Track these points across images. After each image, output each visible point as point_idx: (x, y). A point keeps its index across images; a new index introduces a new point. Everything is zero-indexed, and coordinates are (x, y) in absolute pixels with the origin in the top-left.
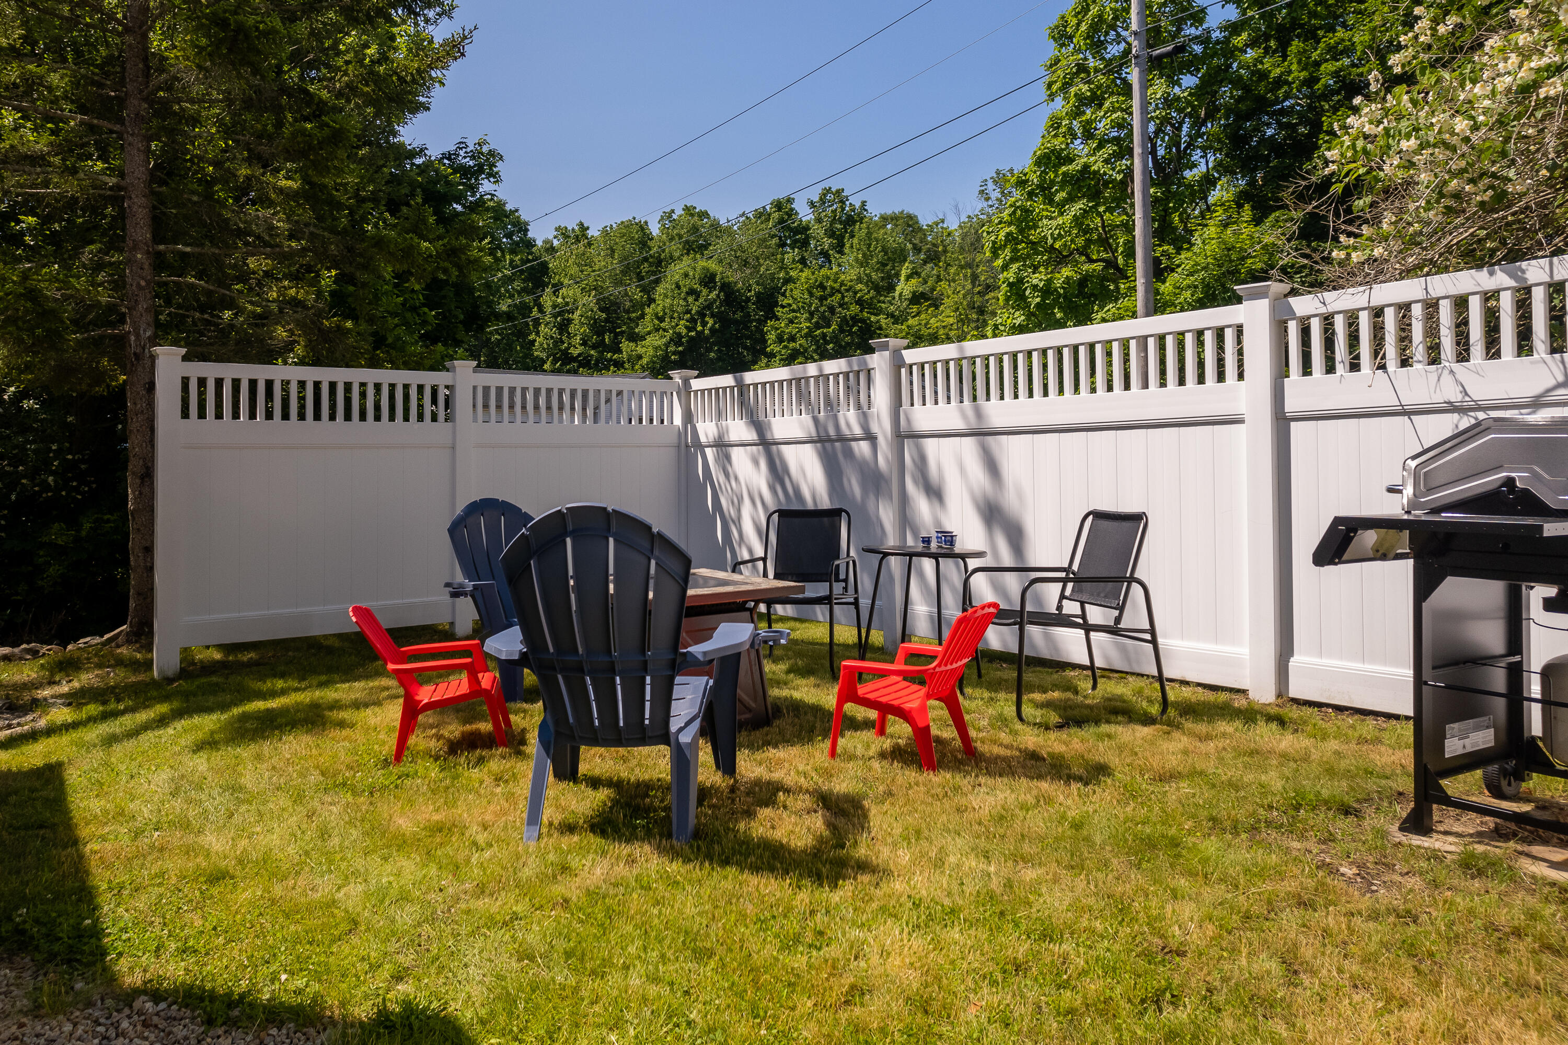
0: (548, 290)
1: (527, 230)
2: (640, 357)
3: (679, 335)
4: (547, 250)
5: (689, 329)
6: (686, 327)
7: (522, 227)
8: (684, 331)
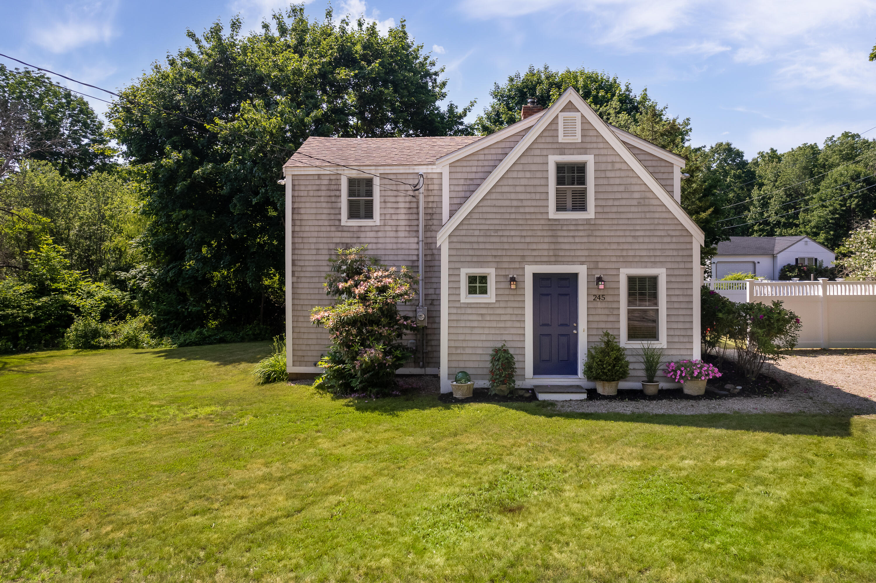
0: (756, 188)
1: (743, 156)
2: (810, 221)
3: (836, 209)
4: (754, 164)
5: (841, 206)
6: (840, 204)
7: (739, 154)
8: (838, 207)
